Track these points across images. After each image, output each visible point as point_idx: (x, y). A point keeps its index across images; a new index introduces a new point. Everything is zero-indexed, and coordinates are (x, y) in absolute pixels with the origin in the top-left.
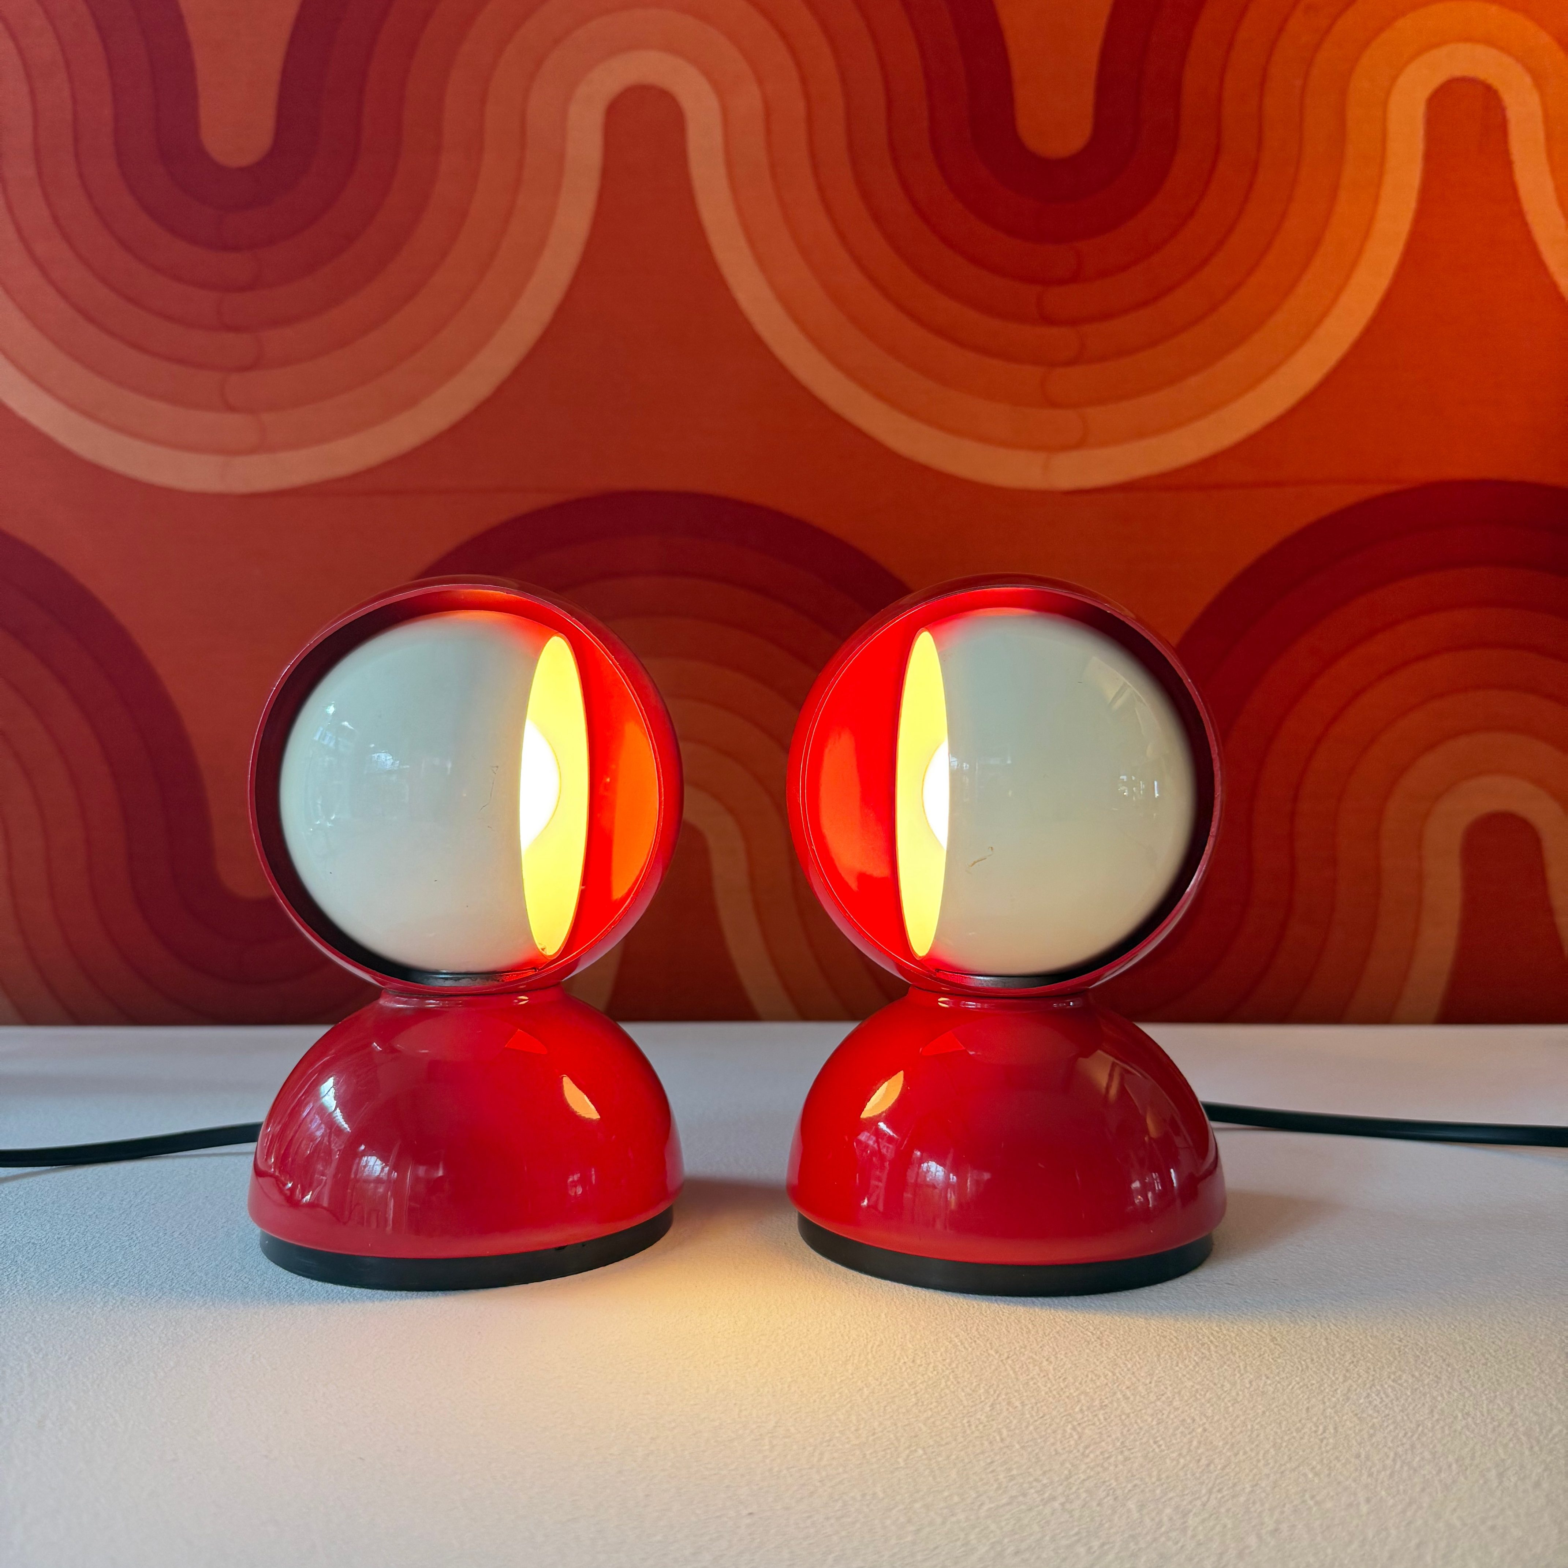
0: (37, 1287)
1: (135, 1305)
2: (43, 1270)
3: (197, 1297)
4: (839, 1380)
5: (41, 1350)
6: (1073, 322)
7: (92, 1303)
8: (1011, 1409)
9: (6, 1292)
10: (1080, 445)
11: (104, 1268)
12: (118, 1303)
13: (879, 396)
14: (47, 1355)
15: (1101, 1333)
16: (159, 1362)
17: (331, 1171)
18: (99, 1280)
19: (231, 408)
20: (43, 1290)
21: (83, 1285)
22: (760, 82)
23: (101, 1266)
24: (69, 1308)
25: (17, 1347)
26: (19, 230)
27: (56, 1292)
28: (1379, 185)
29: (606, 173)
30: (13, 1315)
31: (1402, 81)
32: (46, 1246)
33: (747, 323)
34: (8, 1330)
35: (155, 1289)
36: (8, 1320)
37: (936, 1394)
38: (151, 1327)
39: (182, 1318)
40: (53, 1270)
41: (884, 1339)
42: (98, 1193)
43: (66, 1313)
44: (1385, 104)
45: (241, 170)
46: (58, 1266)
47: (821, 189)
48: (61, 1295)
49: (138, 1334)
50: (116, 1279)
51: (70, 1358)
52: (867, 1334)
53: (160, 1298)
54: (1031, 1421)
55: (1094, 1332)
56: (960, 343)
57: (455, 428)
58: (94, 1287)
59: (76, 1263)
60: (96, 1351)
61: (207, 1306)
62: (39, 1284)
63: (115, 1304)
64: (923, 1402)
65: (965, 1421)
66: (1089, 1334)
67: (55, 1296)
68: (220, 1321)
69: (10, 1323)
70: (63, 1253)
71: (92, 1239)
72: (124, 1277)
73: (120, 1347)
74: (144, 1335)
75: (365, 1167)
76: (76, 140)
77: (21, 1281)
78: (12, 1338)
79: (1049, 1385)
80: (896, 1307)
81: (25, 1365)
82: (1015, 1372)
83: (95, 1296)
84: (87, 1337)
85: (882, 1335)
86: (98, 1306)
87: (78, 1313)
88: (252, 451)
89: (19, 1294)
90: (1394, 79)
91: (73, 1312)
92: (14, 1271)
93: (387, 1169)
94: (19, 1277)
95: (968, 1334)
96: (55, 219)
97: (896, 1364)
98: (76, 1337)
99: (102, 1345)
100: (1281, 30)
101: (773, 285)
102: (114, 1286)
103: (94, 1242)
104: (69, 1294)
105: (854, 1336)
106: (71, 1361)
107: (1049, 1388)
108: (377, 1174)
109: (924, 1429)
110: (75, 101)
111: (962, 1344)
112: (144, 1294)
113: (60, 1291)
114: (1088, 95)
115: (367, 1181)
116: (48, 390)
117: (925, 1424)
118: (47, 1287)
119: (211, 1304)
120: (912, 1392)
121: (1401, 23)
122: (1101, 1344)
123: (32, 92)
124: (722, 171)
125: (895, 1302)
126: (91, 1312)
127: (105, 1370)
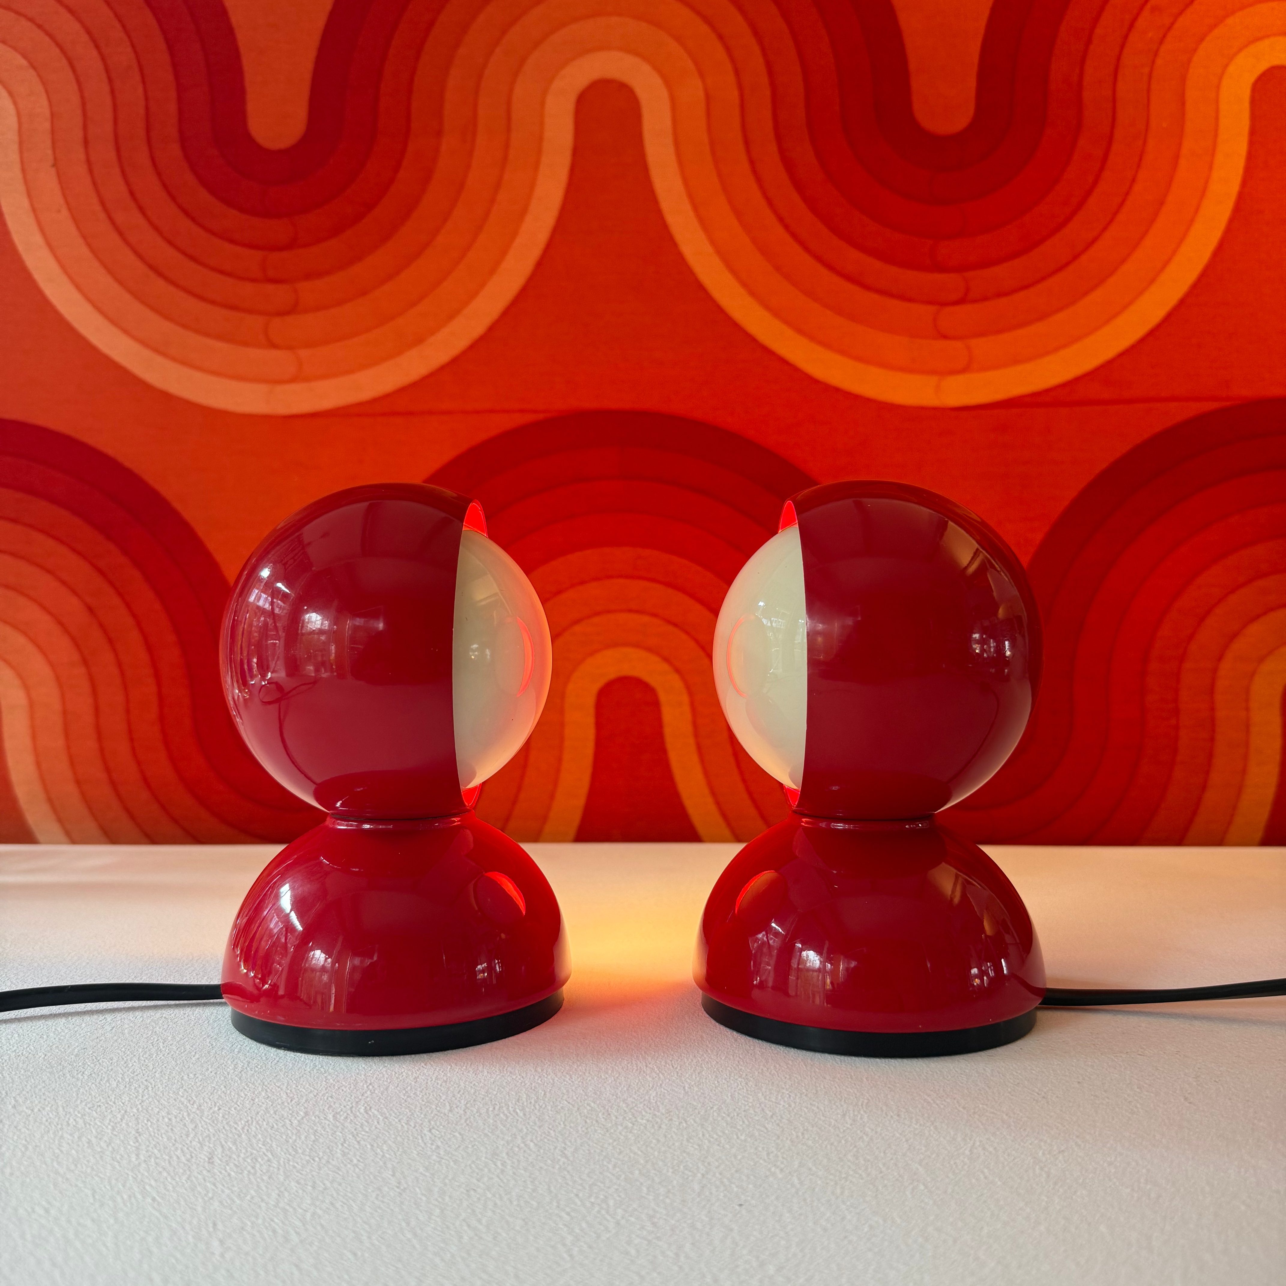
0: (177, 1052)
1: (259, 1067)
2: (179, 1039)
3: (307, 1061)
4: (842, 1130)
5: (194, 1102)
6: (961, 269)
7: (225, 1066)
8: (987, 1153)
9: (154, 1056)
10: (965, 370)
11: (227, 1037)
12: (246, 1066)
13: (800, 331)
14: (200, 1106)
15: (1045, 1093)
16: (291, 1112)
17: (286, 961)
18: (225, 1047)
19: (274, 346)
20: (183, 1055)
21: (214, 1051)
22: (702, 75)
23: (224, 1036)
24: (208, 1069)
25: (175, 1100)
26: (103, 203)
27: (194, 1056)
28: (1213, 155)
29: (576, 151)
30: (165, 1074)
31: (1231, 69)
32: (176, 1020)
33: (690, 272)
34: (164, 1086)
35: (272, 1055)
36: (162, 1078)
37: (924, 1142)
38: (277, 1084)
39: (300, 1077)
40: (187, 1039)
41: (870, 1098)
42: (206, 978)
43: (207, 1073)
44: (1218, 87)
45: (280, 152)
46: (190, 1036)
47: (752, 162)
48: (198, 1058)
49: (268, 1090)
50: (239, 1046)
51: (219, 1109)
52: (856, 1094)
53: (278, 1061)
54: (1006, 1163)
55: (1040, 1093)
56: (867, 287)
57: (455, 361)
58: (223, 1053)
59: (203, 1033)
60: (239, 1104)
61: (317, 1068)
62: (179, 1050)
63: (243, 1066)
64: (914, 1148)
65: (952, 1162)
66: (1036, 1094)
67: (194, 1059)
68: (331, 1080)
69: (164, 1081)
70: (191, 1026)
71: (211, 1015)
72: (245, 1045)
73: (257, 1100)
74: (273, 1090)
75: (312, 958)
76: (148, 130)
77: (163, 1047)
78: (169, 1092)
79: (1013, 1135)
80: (874, 1073)
81: (185, 1114)
82: (982, 1124)
83: (226, 1059)
84: (228, 1092)
85: (867, 1095)
86: (230, 1068)
87: (216, 1073)
88: (294, 380)
89: (166, 1058)
90: (1226, 66)
91: (211, 1072)
92: (156, 1040)
93: (329, 960)
94: (161, 1044)
95: (937, 1094)
96: (132, 193)
97: (885, 1118)
98: (219, 1092)
99: (242, 1099)
100: (1131, 26)
101: (713, 242)
102: (239, 1052)
103: (213, 1017)
104: (204, 1058)
105: (845, 1095)
106: (221, 1111)
107: (1014, 1137)
108: (322, 963)
109: (921, 1169)
110: (147, 99)
111: (934, 1102)
112: (264, 1058)
113: (197, 1056)
114: (972, 83)
115: (313, 970)
116: (126, 332)
117: (920, 1165)
118: (186, 1053)
119: (320, 1066)
120: (904, 1140)
121: (1230, 21)
122: (1048, 1102)
123: (112, 92)
124: (671, 149)
125: (872, 1069)
126: (226, 1073)
127: (250, 1118)
